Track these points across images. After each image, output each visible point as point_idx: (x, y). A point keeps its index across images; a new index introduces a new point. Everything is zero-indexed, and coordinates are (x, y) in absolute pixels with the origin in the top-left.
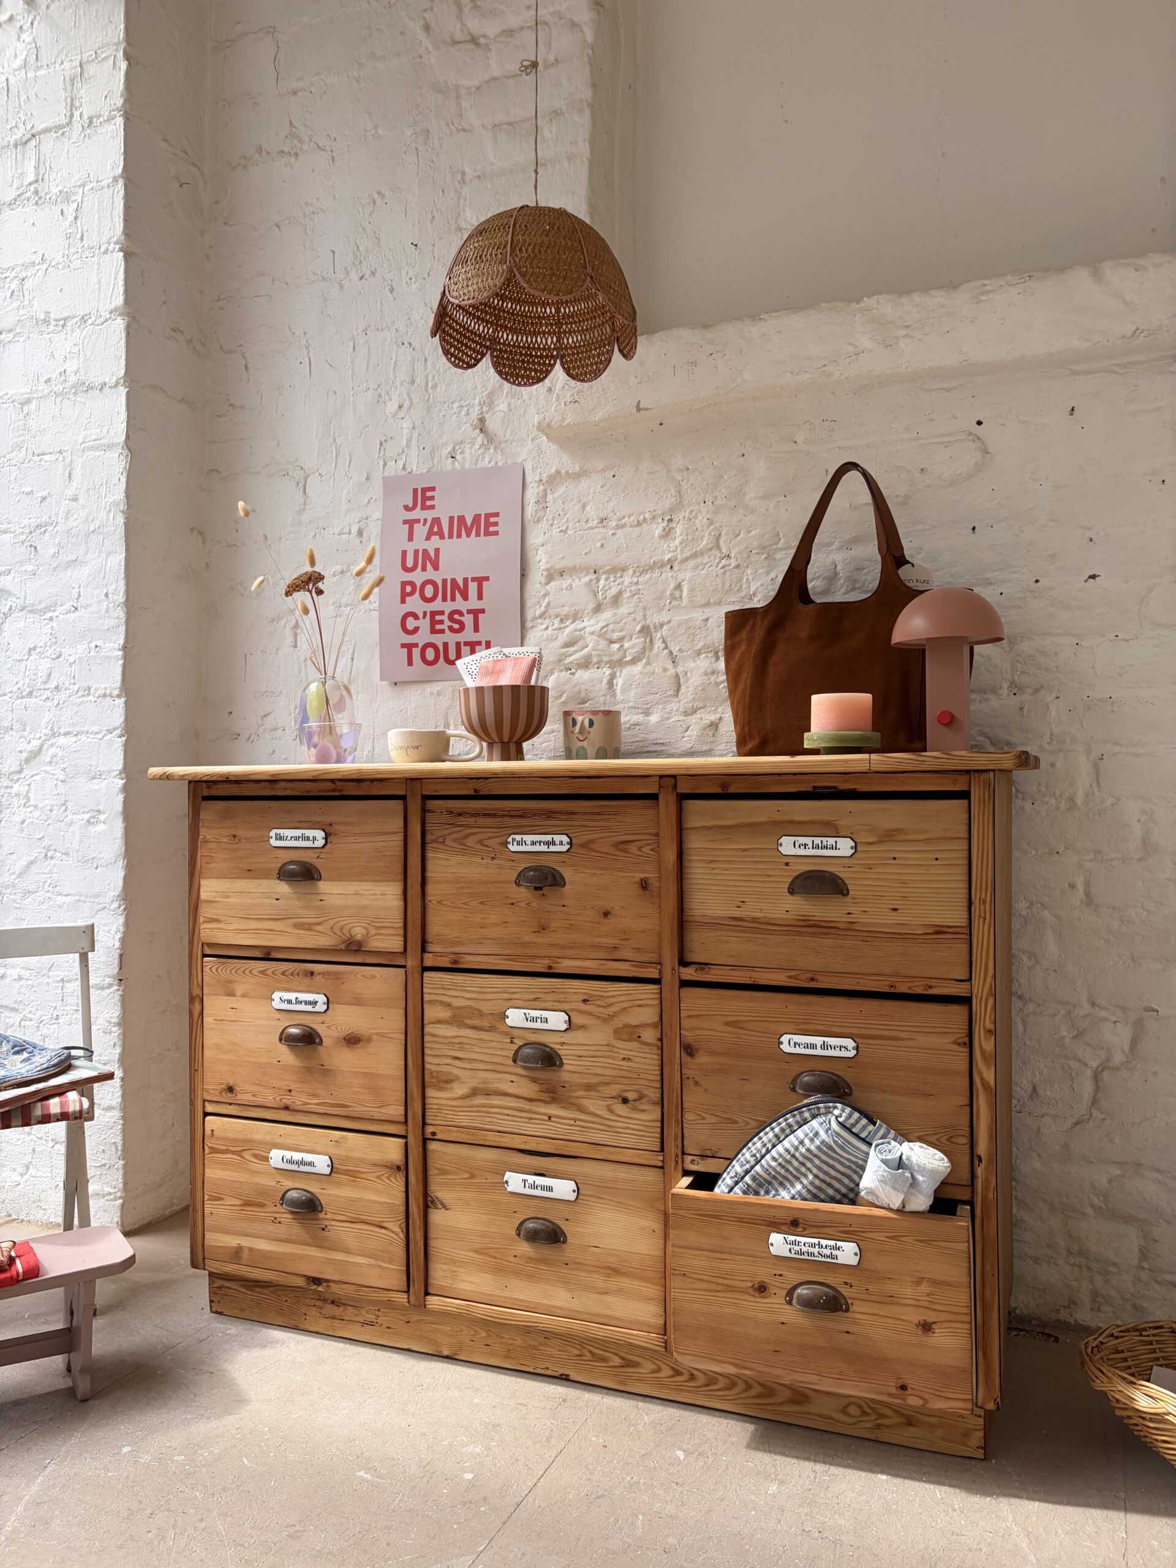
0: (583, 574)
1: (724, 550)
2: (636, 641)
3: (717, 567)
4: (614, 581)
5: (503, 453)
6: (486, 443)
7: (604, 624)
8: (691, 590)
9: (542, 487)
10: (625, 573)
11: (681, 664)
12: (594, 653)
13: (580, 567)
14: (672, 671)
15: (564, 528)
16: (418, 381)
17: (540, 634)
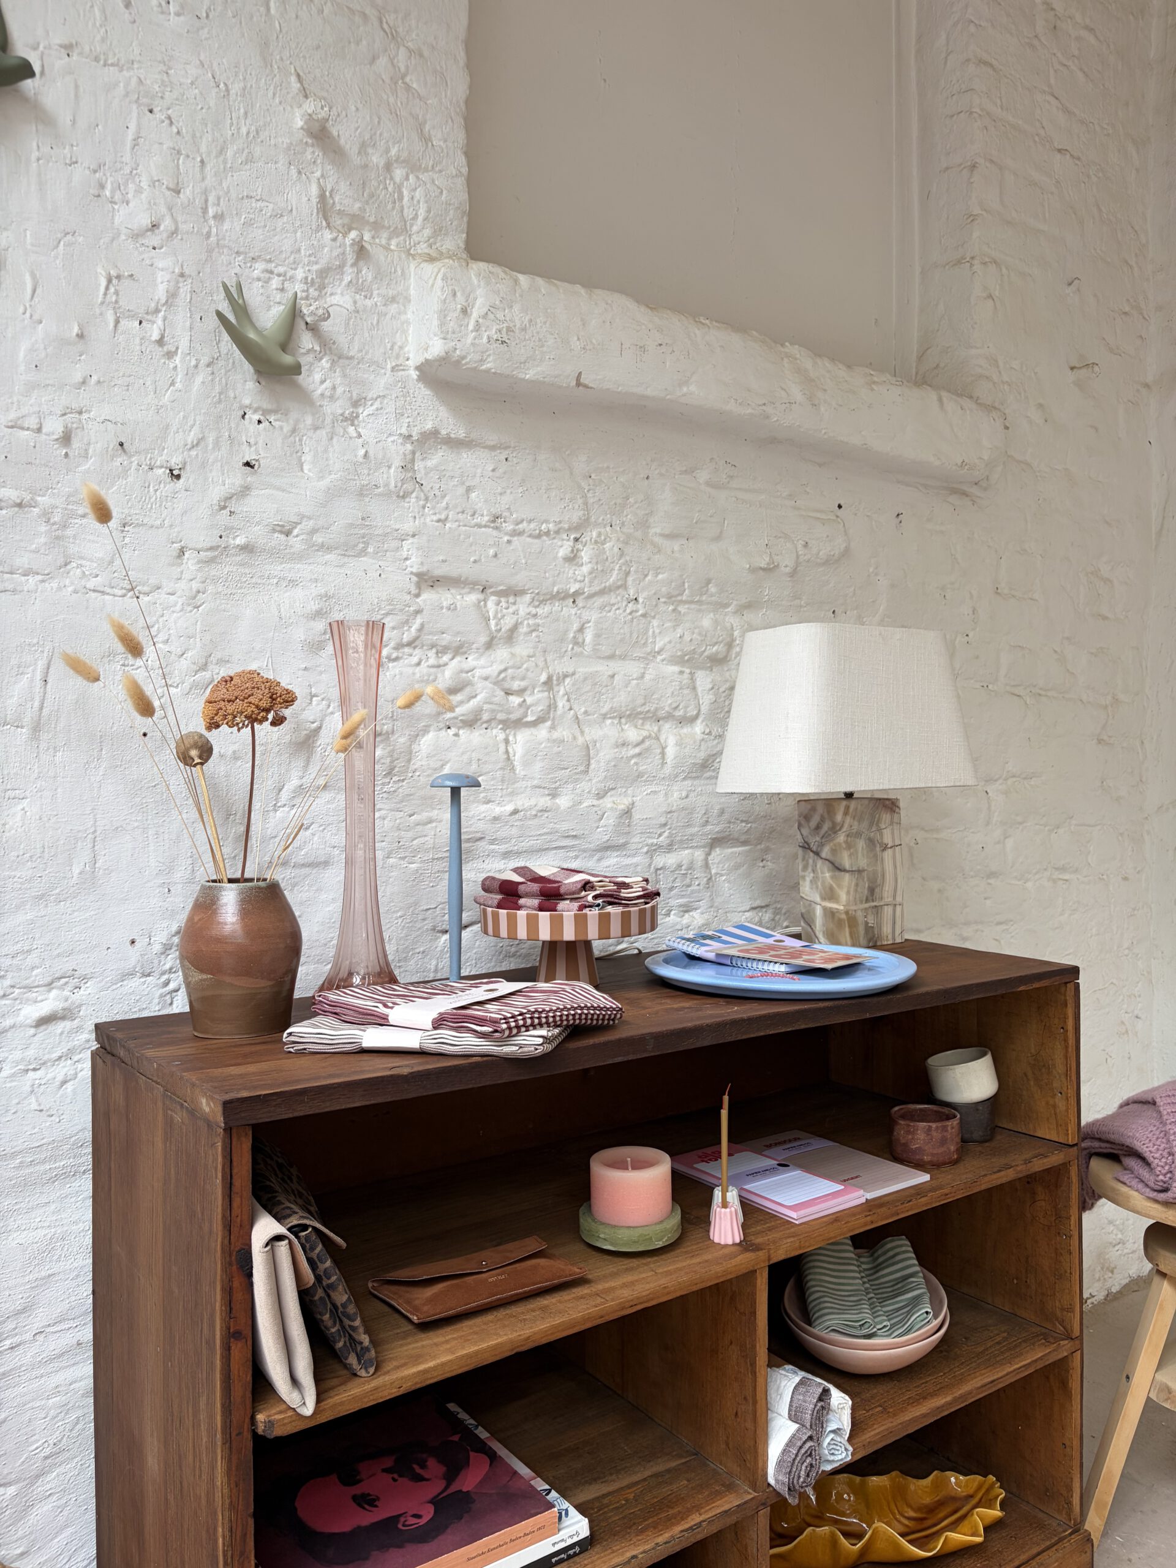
0: (466, 590)
1: (631, 592)
2: (540, 695)
3: (625, 611)
4: (507, 608)
5: (345, 376)
6: (317, 348)
7: (502, 667)
8: (597, 636)
9: (409, 447)
10: (518, 599)
11: (587, 730)
12: (486, 707)
13: (467, 579)
14: (580, 740)
15: (443, 517)
16: (187, 193)
17: (410, 670)
